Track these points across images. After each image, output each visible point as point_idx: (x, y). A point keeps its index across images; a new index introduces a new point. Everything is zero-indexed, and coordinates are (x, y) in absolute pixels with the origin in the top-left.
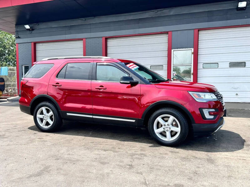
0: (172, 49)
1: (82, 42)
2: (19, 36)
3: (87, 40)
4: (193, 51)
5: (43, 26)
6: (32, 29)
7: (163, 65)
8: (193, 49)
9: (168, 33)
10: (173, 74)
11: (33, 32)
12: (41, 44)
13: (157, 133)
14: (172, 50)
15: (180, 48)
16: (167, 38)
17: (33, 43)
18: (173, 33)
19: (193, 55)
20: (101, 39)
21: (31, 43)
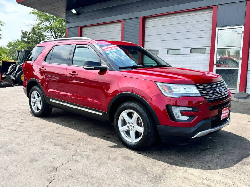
0: (216, 27)
1: (121, 24)
2: (69, 21)
3: (126, 22)
4: (243, 29)
5: (87, 9)
6: (78, 14)
7: (206, 47)
8: (243, 27)
9: (212, 8)
10: (217, 58)
11: (80, 16)
12: (86, 29)
13: (121, 131)
14: (217, 29)
15: (227, 26)
16: (212, 14)
17: (79, 28)
18: (219, 7)
19: (243, 34)
20: (139, 20)
21: (77, 28)
